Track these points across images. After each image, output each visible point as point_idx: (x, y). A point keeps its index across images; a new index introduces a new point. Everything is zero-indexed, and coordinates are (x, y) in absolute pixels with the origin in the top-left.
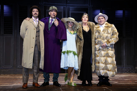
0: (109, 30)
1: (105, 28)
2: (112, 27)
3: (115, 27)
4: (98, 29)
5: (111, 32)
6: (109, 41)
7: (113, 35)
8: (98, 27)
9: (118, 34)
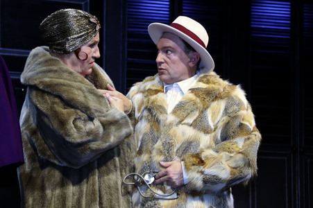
0: (209, 113)
1: (192, 96)
2: (228, 96)
3: (245, 101)
4: (153, 97)
5: (221, 125)
6: (203, 156)
7: (225, 137)
8: (157, 92)
9: (257, 137)
